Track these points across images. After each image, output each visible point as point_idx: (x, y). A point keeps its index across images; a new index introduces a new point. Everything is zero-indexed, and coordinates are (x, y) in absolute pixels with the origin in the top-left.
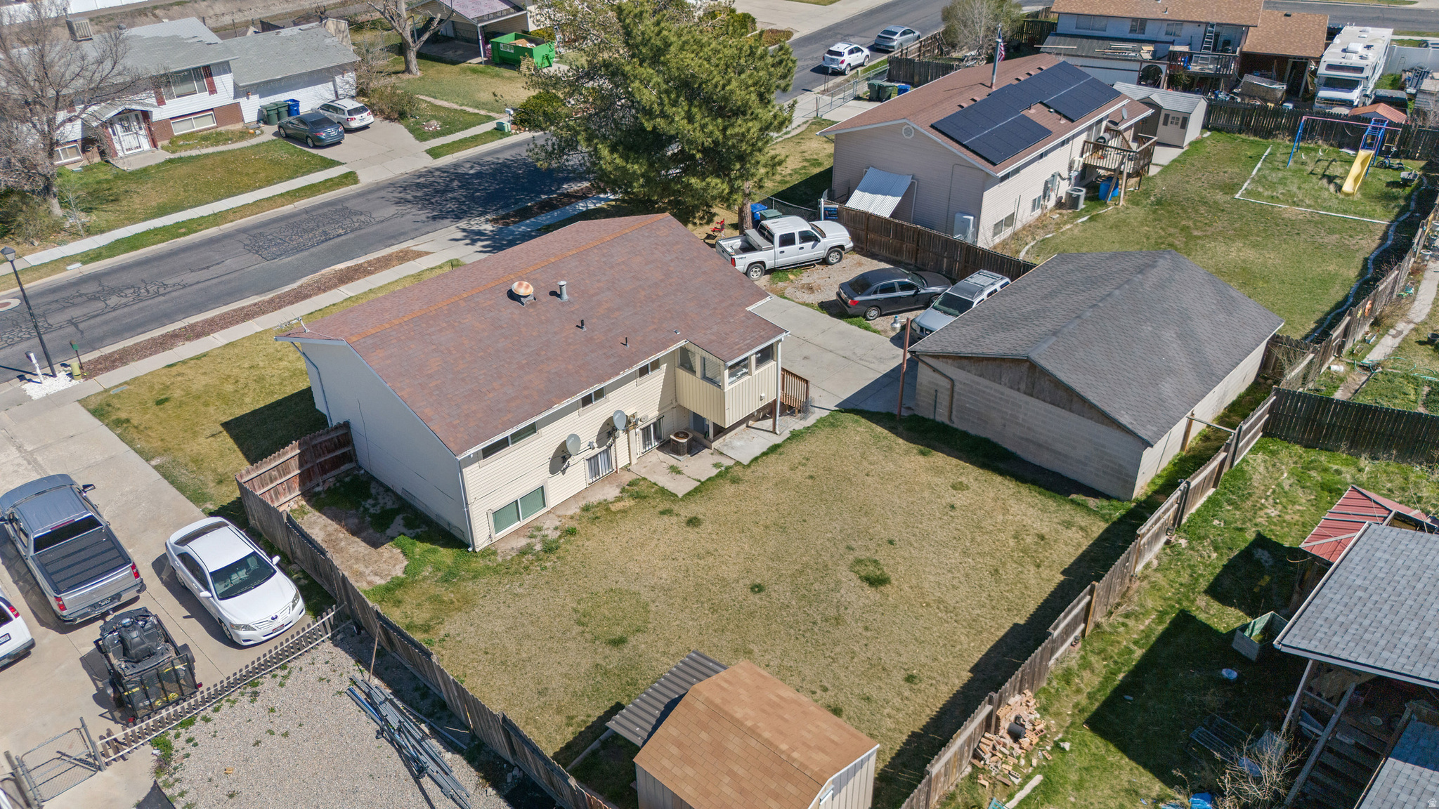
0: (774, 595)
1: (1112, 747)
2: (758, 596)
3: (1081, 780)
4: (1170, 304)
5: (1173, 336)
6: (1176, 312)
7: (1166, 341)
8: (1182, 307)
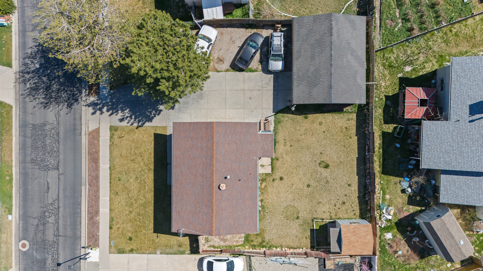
0: (312, 185)
1: (388, 176)
2: (310, 187)
3: (387, 187)
4: (344, 42)
5: (350, 56)
6: (346, 44)
7: (350, 60)
8: (346, 41)
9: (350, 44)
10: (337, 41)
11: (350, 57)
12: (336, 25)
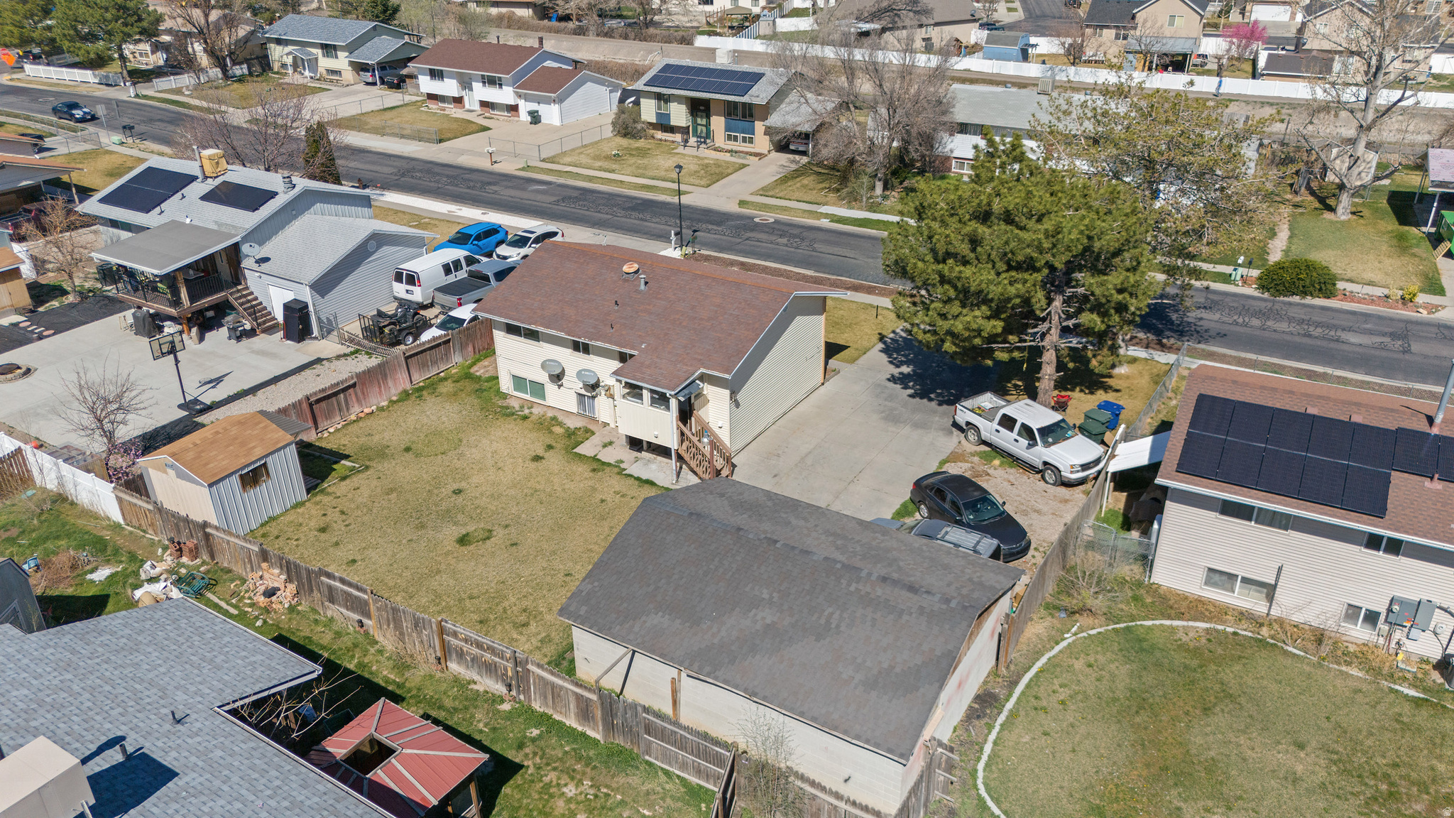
4: (836, 616)
5: (768, 621)
6: (823, 621)
7: (752, 614)
8: (838, 626)
9: (817, 640)
10: (852, 588)
11: (764, 618)
12: (921, 608)
